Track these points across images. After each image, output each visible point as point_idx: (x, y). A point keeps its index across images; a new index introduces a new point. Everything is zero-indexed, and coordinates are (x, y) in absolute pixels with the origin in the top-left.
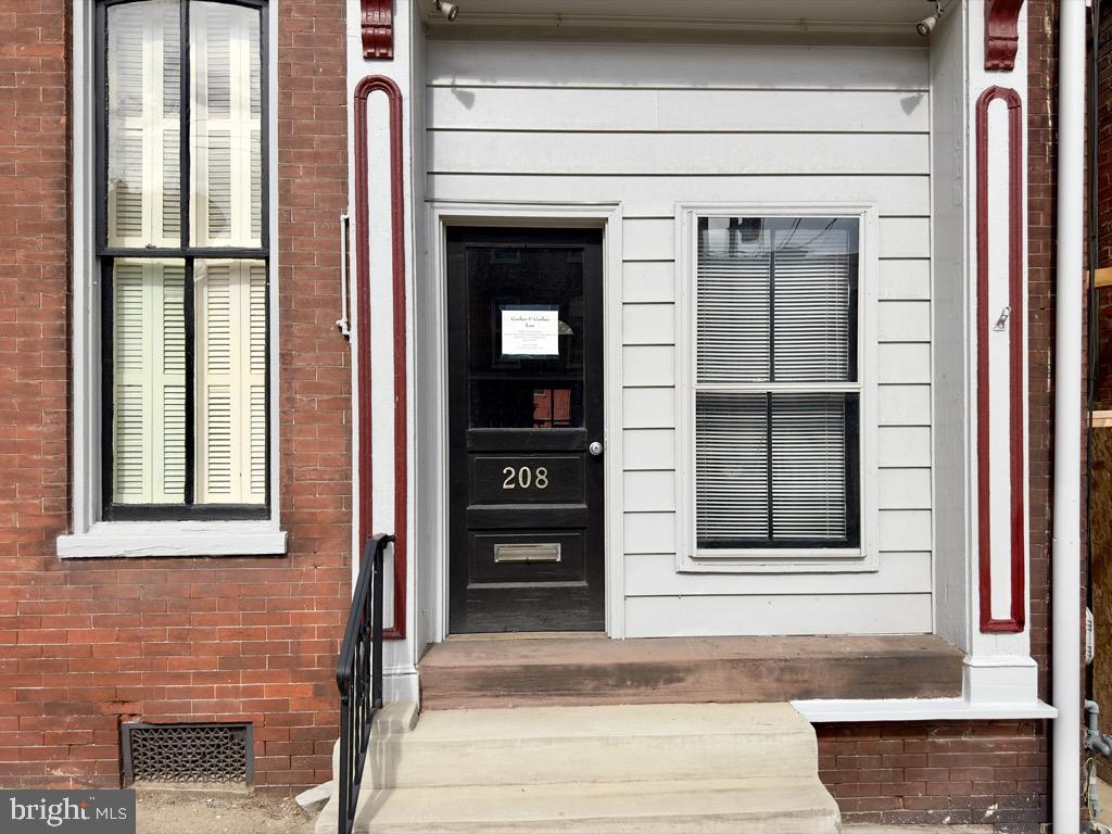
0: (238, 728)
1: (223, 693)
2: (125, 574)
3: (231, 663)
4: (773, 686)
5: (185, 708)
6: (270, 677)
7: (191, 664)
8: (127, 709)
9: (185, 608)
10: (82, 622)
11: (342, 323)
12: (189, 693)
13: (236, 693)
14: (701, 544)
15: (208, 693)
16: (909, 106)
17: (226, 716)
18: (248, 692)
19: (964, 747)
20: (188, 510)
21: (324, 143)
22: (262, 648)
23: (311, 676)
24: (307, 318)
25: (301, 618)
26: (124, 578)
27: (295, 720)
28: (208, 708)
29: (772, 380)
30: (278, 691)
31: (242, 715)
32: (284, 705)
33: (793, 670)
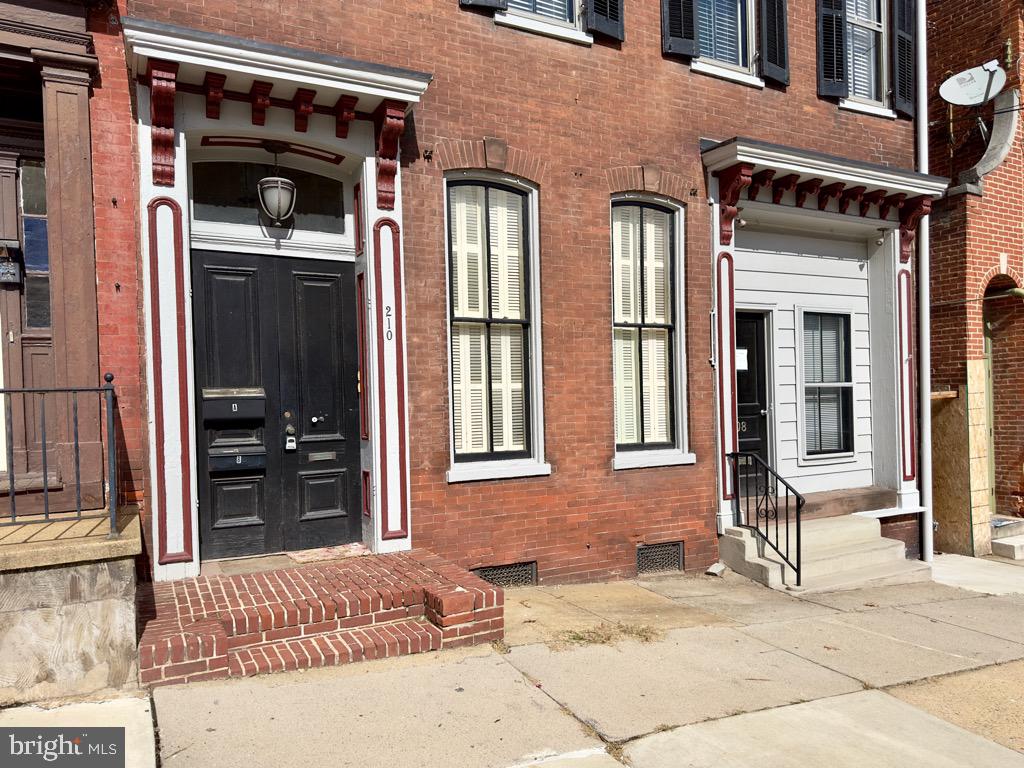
0: (675, 544)
1: (674, 528)
2: (637, 475)
3: (676, 514)
4: (846, 508)
5: (659, 536)
6: (690, 519)
7: (662, 516)
8: (638, 539)
9: (659, 490)
10: (621, 499)
11: (712, 359)
12: (661, 529)
13: (678, 527)
14: (809, 453)
15: (668, 529)
16: (861, 267)
17: (675, 538)
18: (684, 526)
19: (897, 526)
20: (641, 446)
21: (703, 279)
22: (686, 506)
23: (704, 517)
24: (698, 357)
25: (700, 491)
26: (636, 478)
27: (699, 538)
28: (668, 535)
29: (823, 381)
30: (692, 525)
31: (680, 538)
32: (694, 531)
33: (852, 501)
